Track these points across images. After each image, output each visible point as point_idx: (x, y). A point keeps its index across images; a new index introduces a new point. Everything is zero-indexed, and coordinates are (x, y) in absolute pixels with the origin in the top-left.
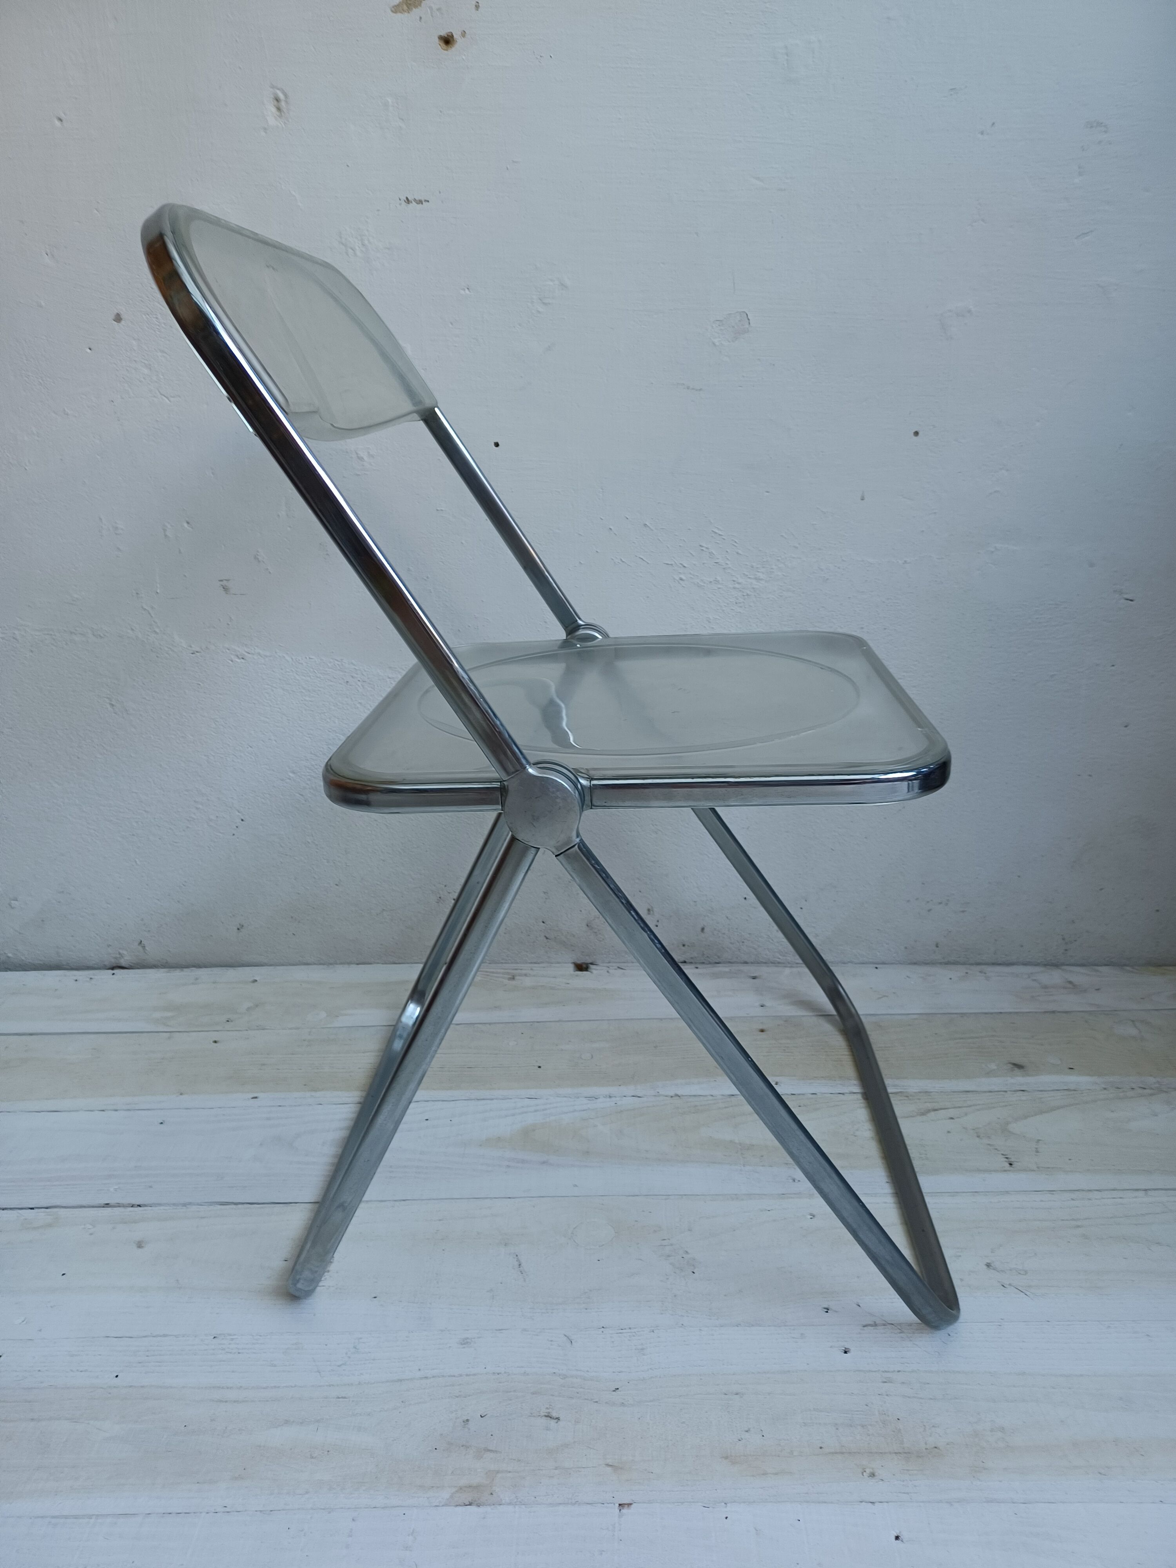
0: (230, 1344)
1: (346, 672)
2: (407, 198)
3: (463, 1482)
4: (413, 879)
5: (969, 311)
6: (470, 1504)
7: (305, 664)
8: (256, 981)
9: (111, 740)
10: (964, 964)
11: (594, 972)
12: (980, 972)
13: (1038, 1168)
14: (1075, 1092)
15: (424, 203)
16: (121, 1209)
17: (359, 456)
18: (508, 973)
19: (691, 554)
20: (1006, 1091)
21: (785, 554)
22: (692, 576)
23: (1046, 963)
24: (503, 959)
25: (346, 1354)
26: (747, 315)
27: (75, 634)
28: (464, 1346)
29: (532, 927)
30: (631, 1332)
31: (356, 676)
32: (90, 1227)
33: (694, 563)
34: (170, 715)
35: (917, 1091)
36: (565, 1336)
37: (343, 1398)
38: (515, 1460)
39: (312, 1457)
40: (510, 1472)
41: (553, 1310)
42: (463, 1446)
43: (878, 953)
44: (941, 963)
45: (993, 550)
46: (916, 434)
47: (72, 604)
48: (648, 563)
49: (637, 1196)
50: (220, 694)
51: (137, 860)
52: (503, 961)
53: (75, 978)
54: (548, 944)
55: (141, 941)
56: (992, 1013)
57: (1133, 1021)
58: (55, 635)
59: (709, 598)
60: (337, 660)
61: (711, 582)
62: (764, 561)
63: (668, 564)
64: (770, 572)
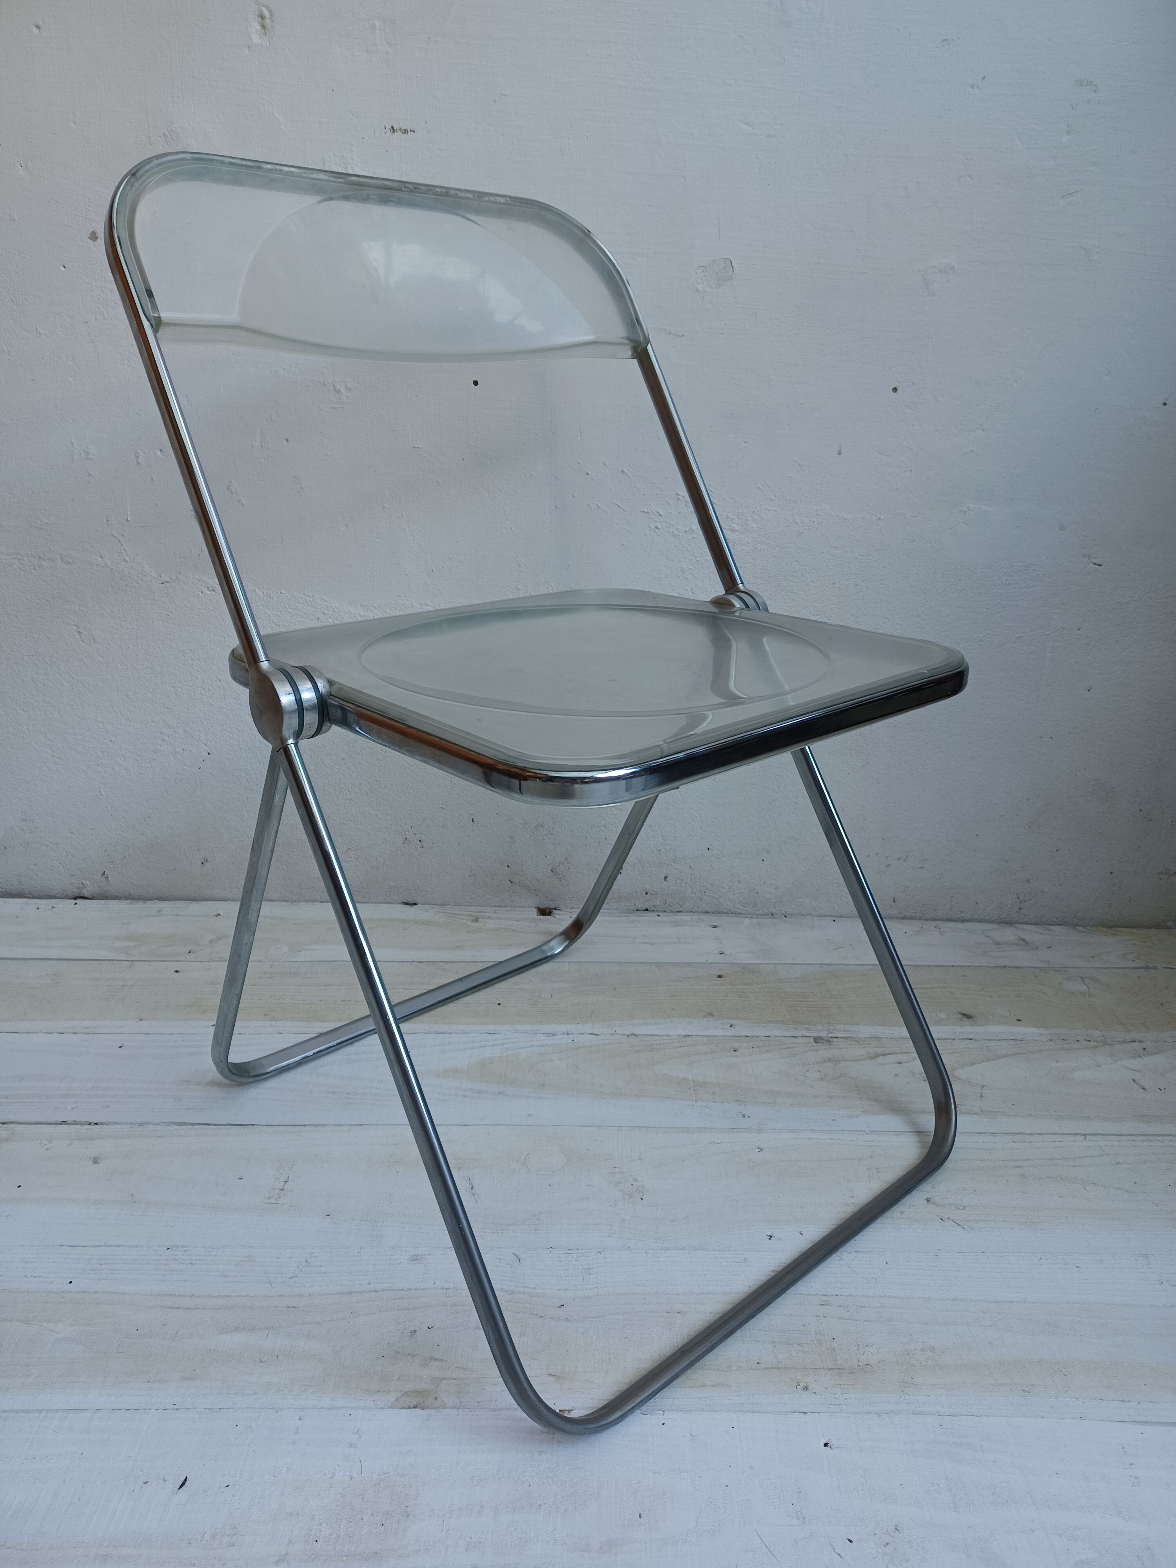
0: (183, 1255)
1: (317, 608)
2: (392, 127)
3: (409, 1387)
4: (379, 819)
5: (952, 268)
6: (415, 1407)
7: (275, 599)
8: (220, 915)
9: (78, 668)
10: (920, 919)
11: (557, 916)
12: (935, 927)
13: (982, 1111)
14: (1021, 1042)
15: (409, 132)
16: (78, 1127)
17: (336, 389)
18: (471, 914)
19: (667, 502)
20: (954, 1040)
21: (761, 505)
22: (668, 525)
23: (1000, 921)
24: (467, 902)
25: (298, 1267)
26: (731, 262)
27: (44, 560)
28: (414, 1262)
29: (496, 871)
30: (579, 1253)
31: (328, 613)
32: (48, 1142)
33: (670, 511)
34: (138, 644)
35: (868, 1036)
36: (514, 1254)
37: (293, 1307)
38: (460, 1368)
39: (261, 1361)
40: (454, 1379)
41: (503, 1230)
42: (410, 1354)
43: (837, 907)
44: (897, 918)
45: (965, 509)
46: (895, 390)
47: (41, 528)
48: (624, 510)
49: (590, 1126)
50: (190, 626)
51: (101, 790)
52: (467, 904)
53: (37, 906)
54: (512, 888)
55: (104, 872)
56: (944, 966)
57: (1082, 978)
58: (23, 560)
59: (683, 547)
60: (308, 596)
61: (686, 531)
62: (739, 513)
63: (644, 512)
64: (745, 523)
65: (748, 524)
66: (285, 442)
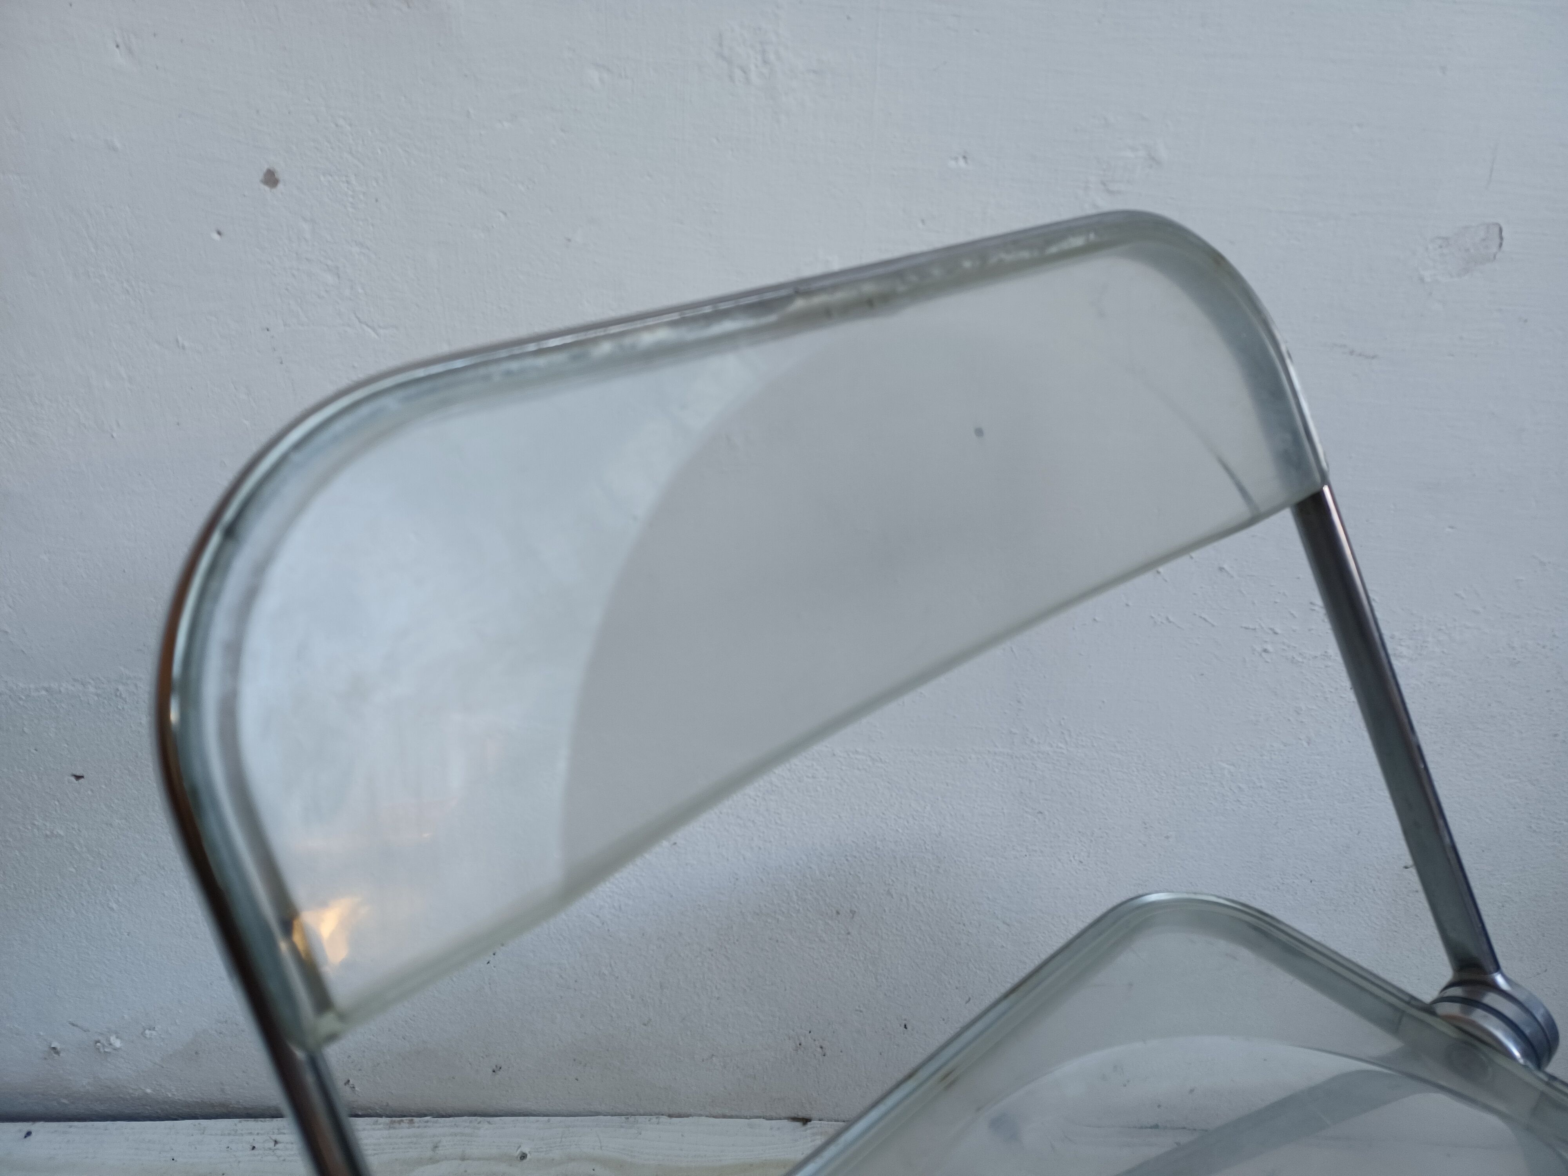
4: (762, 1022)
19: (1292, 614)
22: (1285, 647)
26: (1501, 231)
33: (1293, 626)
48: (1213, 626)
59: (1306, 679)
61: (1316, 657)
62: (1415, 631)
63: (1246, 628)
64: (1422, 646)
65: (1427, 647)
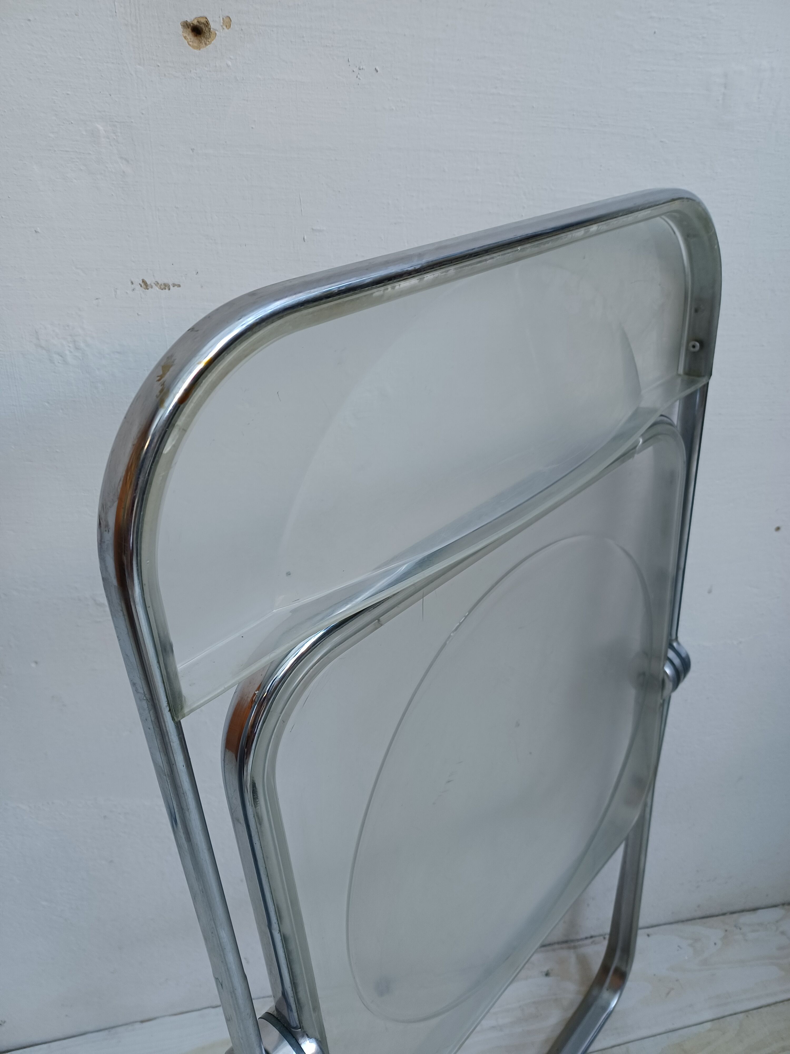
2: (143, 281)
15: (171, 287)
46: (778, 529)
66: (33, 665)
